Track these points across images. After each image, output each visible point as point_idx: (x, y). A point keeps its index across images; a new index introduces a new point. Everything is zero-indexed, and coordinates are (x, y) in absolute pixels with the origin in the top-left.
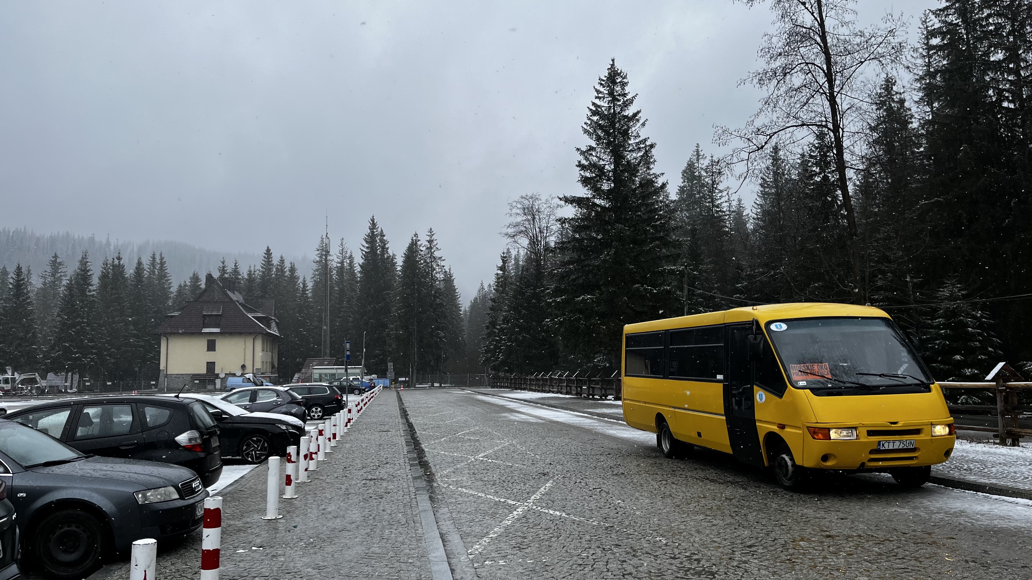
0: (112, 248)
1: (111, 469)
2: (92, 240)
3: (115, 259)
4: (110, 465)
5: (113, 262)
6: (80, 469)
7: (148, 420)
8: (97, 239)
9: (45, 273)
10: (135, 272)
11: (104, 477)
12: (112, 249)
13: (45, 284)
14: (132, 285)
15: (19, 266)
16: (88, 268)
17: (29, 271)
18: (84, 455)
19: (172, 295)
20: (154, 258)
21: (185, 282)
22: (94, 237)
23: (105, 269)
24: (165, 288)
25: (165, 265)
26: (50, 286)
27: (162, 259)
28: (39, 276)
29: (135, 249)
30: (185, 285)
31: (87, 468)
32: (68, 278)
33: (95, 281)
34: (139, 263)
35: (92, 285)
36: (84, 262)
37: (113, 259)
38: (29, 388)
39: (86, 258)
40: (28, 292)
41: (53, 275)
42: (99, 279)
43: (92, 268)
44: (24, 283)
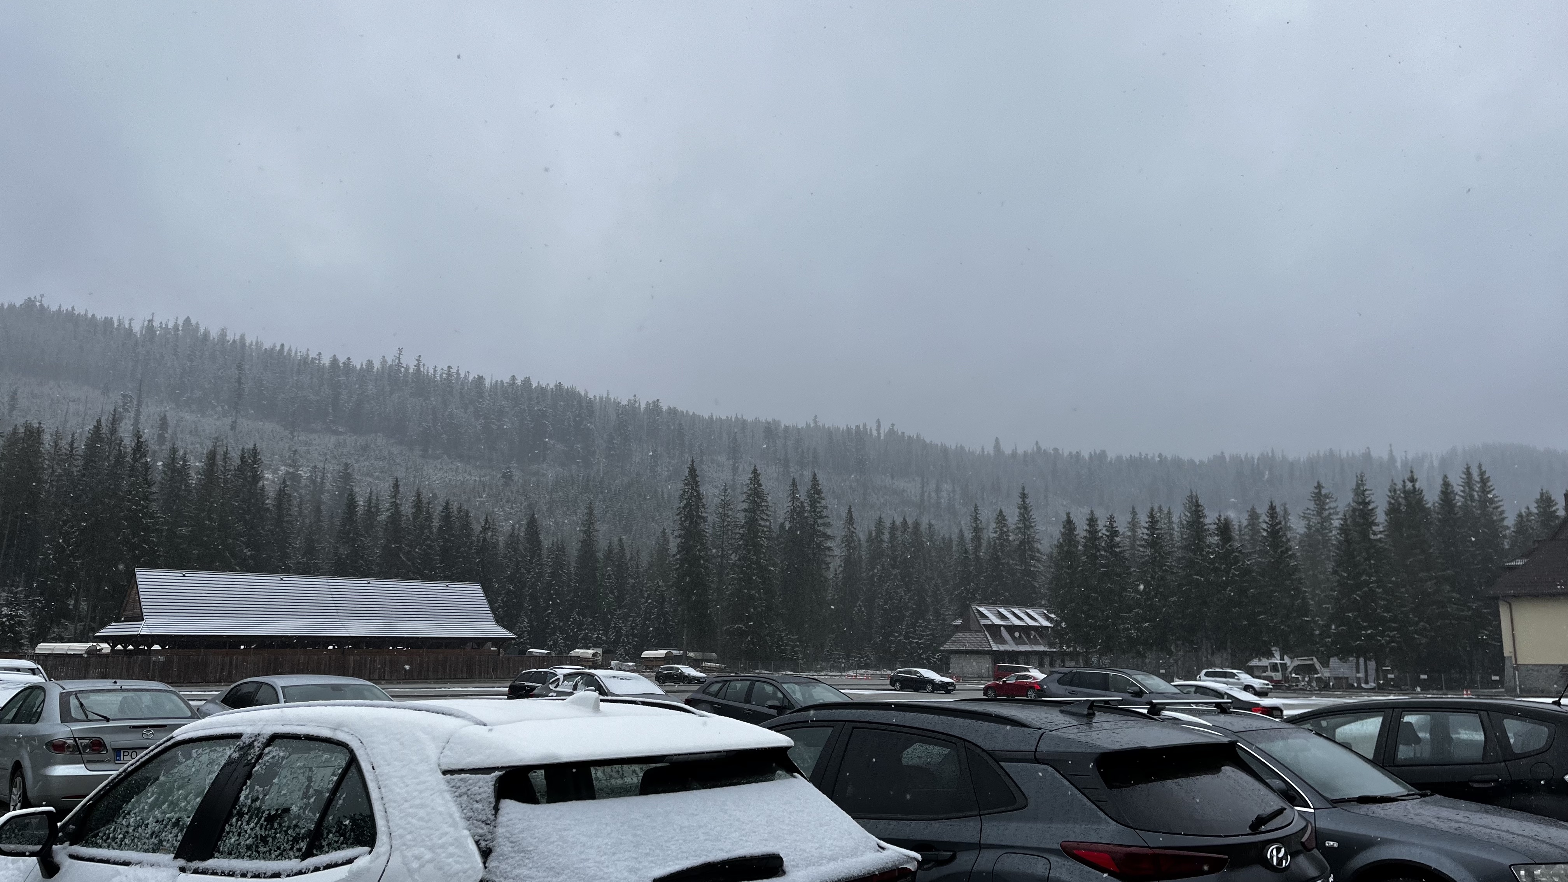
0: (1399, 465)
1: (1466, 820)
2: (1367, 456)
3: (1406, 481)
4: (1462, 813)
5: (1404, 486)
6: (1417, 815)
7: (1512, 741)
8: (1375, 454)
9: (1308, 511)
10: (1441, 500)
11: (1456, 832)
12: (1399, 467)
13: (1309, 527)
14: (1439, 520)
15: (1272, 505)
16: (1367, 500)
17: (1285, 510)
18: (1418, 792)
19: (1508, 531)
20: (1468, 473)
21: (1528, 508)
22: (1369, 453)
23: (1393, 499)
24: (1494, 521)
25: (1489, 484)
26: (1317, 530)
27: (1482, 474)
28: (1300, 517)
29: (1436, 463)
30: (1529, 514)
31: (1425, 813)
32: (1341, 516)
33: (1381, 517)
34: (1446, 484)
35: (1377, 525)
36: (1360, 491)
37: (1404, 482)
38: (1307, 679)
39: (1363, 485)
40: (1288, 540)
41: (1319, 514)
42: (1387, 514)
43: (1373, 498)
44: (1281, 528)
